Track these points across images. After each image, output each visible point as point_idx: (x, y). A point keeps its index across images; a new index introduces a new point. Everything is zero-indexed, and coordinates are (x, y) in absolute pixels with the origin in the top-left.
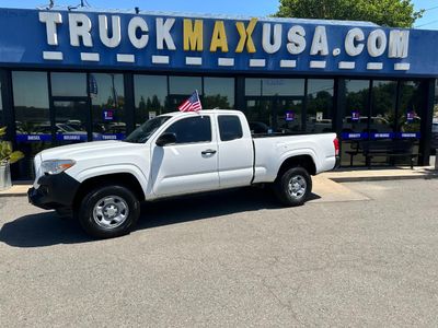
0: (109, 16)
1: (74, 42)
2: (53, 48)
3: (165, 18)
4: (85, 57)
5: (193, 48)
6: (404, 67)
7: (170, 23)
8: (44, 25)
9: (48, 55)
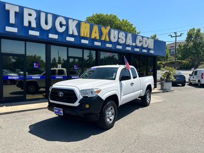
0: (47, 14)
1: (26, 24)
2: (12, 25)
3: (74, 20)
4: (31, 33)
5: (85, 36)
6: (152, 52)
7: (76, 22)
8: (8, 11)
9: (8, 29)
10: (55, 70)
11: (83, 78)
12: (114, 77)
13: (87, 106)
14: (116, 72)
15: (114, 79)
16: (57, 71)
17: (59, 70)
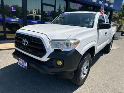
6: (112, 6)
10: (33, 16)
11: (54, 23)
12: (91, 24)
13: (60, 63)
14: (94, 19)
15: (92, 27)
16: (34, 17)
17: (35, 16)
